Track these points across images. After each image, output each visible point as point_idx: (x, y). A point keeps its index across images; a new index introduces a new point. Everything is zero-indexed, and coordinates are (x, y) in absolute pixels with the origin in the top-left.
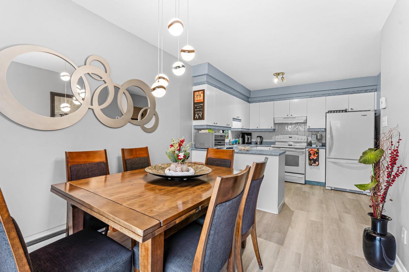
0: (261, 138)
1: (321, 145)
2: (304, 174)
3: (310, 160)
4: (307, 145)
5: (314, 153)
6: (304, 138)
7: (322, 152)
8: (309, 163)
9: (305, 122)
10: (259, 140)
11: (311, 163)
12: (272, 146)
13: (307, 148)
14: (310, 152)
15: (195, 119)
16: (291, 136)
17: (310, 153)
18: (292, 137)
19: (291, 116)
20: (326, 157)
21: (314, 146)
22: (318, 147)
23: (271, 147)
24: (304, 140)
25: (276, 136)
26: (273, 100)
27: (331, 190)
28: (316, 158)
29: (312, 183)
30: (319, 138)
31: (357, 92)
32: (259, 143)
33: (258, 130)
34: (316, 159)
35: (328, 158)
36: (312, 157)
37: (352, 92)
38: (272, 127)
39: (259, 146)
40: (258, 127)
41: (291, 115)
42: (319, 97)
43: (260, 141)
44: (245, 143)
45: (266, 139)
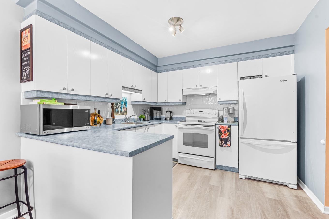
0: (171, 113)
1: (233, 120)
2: (214, 158)
3: (220, 139)
4: (219, 121)
5: (225, 131)
6: (215, 113)
7: (234, 129)
8: (220, 144)
9: (216, 93)
10: (168, 115)
11: (221, 144)
12: (179, 122)
13: (217, 125)
14: (221, 129)
15: (22, 80)
16: (201, 110)
17: (221, 131)
18: (202, 112)
19: (200, 87)
20: (239, 136)
21: (225, 122)
22: (230, 124)
23: (177, 123)
24: (215, 114)
25: (187, 111)
26: (181, 68)
27: (246, 178)
28: (227, 137)
29: (224, 167)
30: (230, 112)
31: (272, 55)
32: (168, 119)
33: (167, 104)
34: (227, 139)
35: (241, 138)
36: (223, 135)
37: (266, 56)
38: (180, 100)
39: (165, 123)
40: (167, 100)
41: (201, 85)
42: (230, 63)
43: (170, 116)
44: (154, 119)
45: (177, 114)
